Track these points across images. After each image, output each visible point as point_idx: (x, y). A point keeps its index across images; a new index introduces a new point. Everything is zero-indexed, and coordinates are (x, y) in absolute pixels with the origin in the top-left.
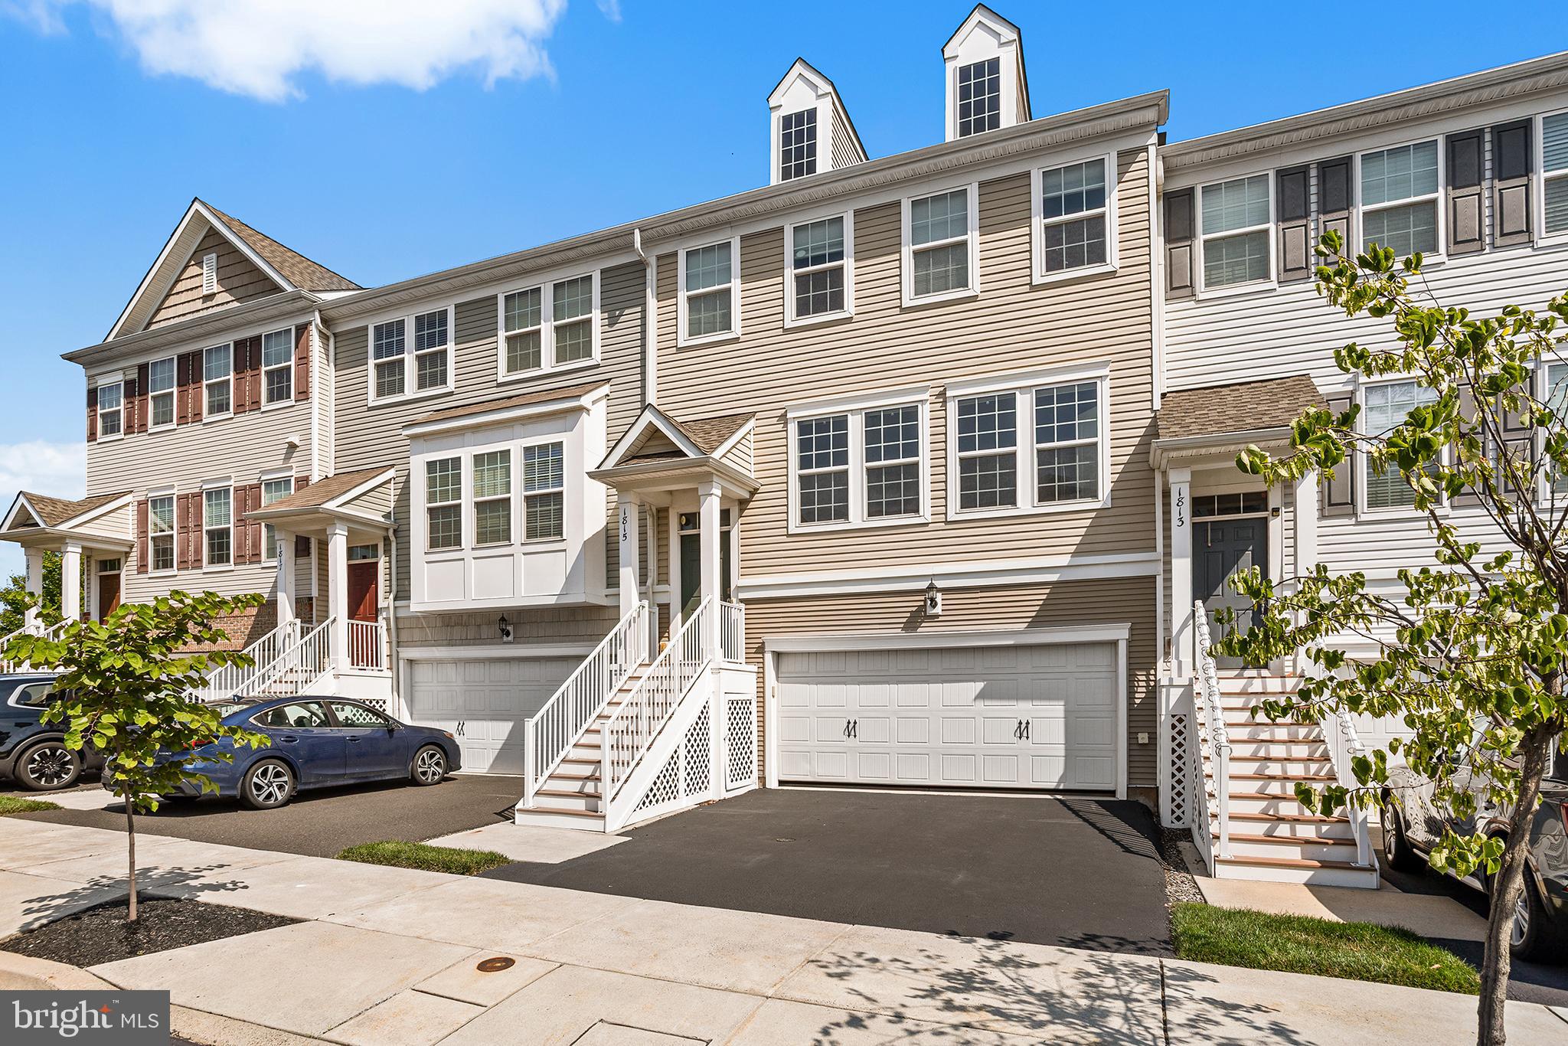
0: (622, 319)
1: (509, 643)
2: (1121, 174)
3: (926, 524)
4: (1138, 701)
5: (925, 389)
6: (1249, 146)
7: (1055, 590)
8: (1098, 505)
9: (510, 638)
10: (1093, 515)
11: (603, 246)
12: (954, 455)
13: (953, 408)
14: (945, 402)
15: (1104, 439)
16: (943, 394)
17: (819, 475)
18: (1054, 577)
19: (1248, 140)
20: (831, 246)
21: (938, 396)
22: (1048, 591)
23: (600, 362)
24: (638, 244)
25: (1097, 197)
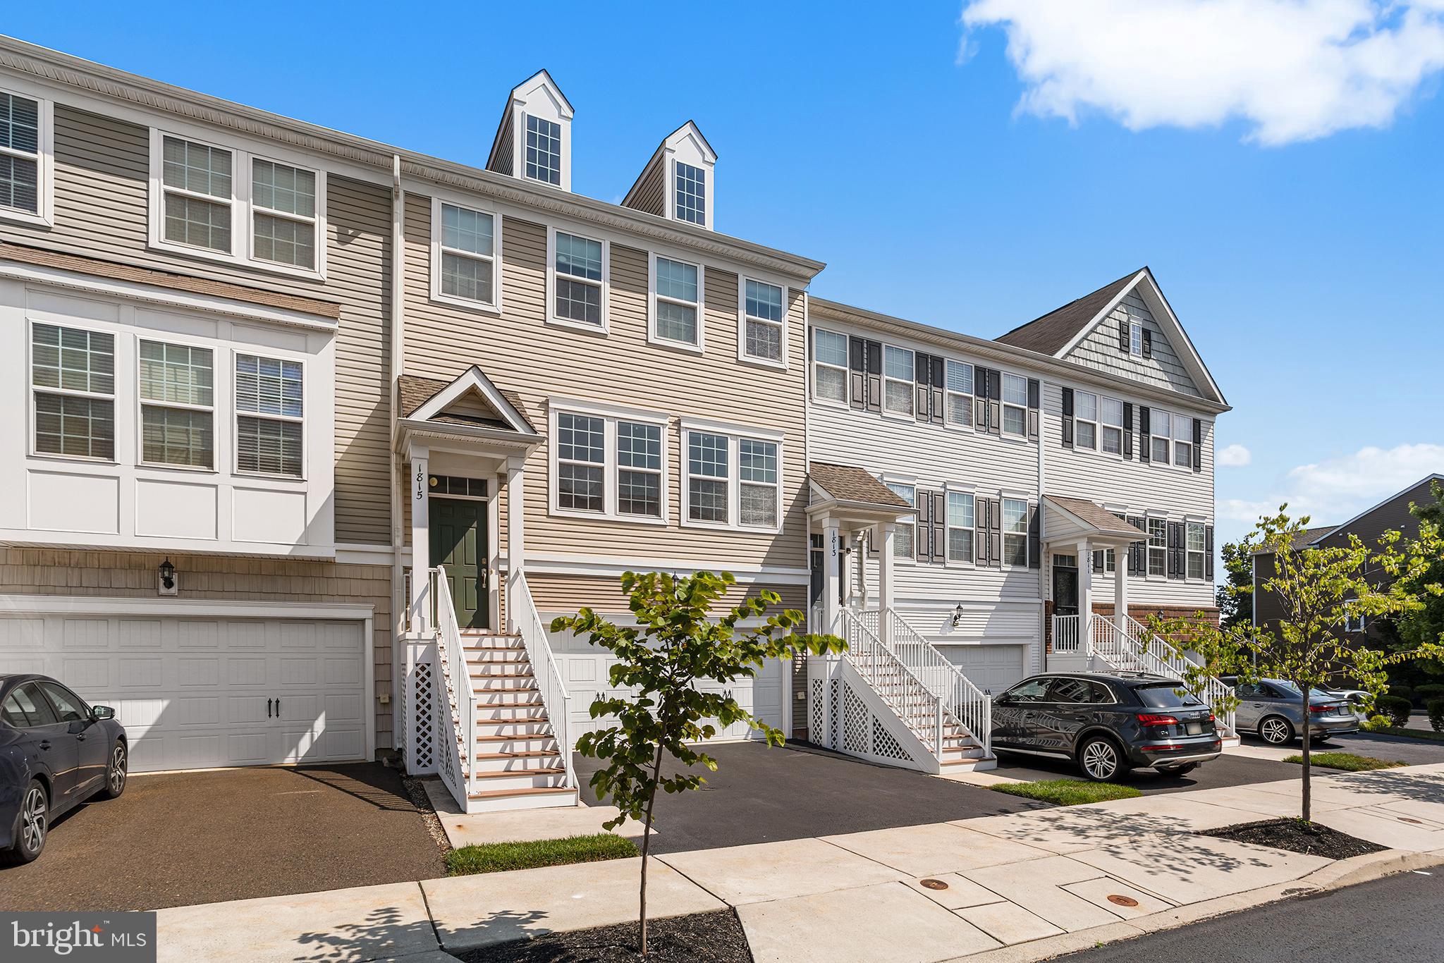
0: (356, 241)
1: (172, 596)
2: (790, 304)
3: (665, 526)
4: (797, 670)
5: (665, 416)
6: (842, 315)
7: (752, 589)
8: (776, 532)
9: (174, 590)
10: (773, 538)
11: (340, 149)
12: (686, 475)
13: (685, 436)
14: (679, 431)
15: (780, 485)
16: (678, 423)
17: (577, 466)
18: (751, 580)
19: (844, 312)
20: (590, 264)
21: (674, 423)
22: (747, 589)
23: (326, 279)
24: (397, 173)
25: (777, 314)
